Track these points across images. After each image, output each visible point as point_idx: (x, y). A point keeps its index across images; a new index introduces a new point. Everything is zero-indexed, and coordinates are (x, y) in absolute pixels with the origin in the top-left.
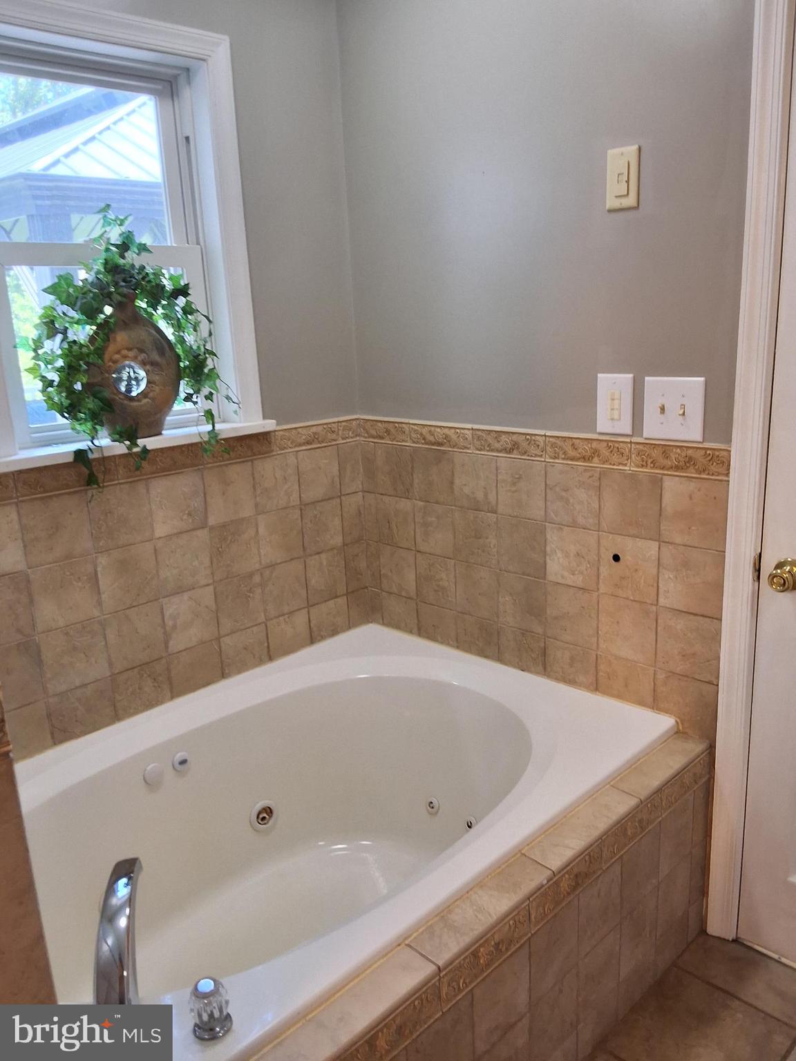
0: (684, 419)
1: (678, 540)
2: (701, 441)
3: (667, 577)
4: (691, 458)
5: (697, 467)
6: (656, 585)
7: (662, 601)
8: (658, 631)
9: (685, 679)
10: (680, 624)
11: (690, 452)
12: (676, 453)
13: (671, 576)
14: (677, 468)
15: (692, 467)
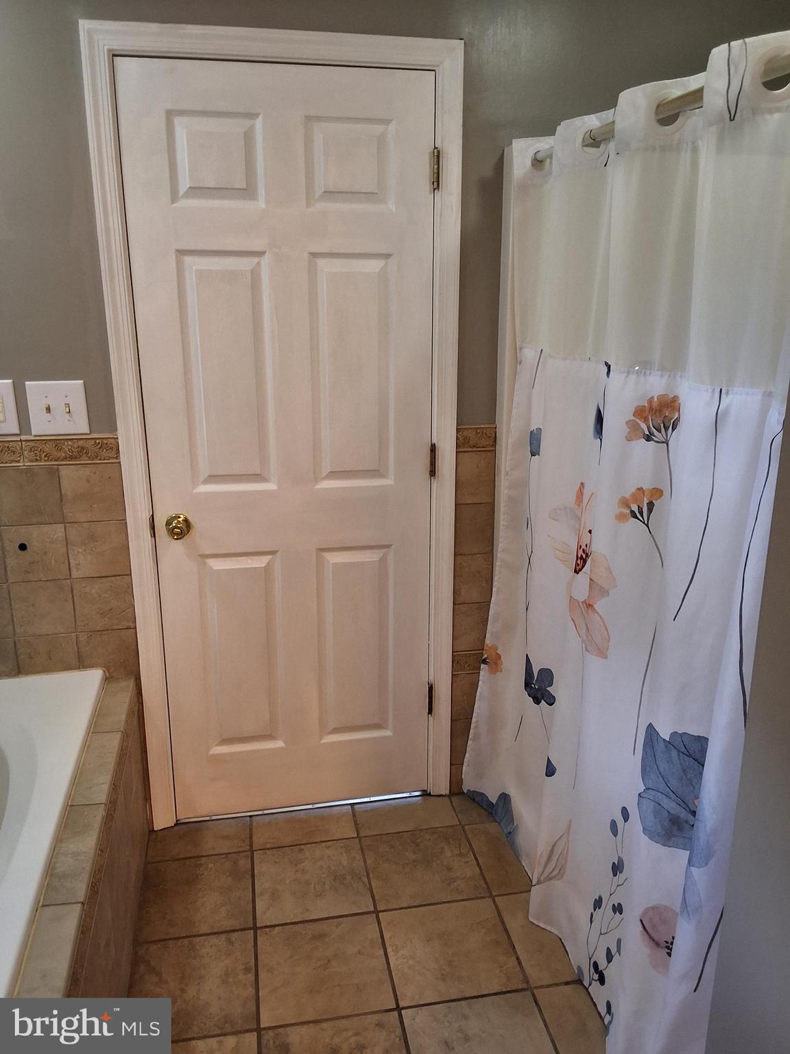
0: (71, 416)
1: (83, 518)
2: (89, 432)
3: (76, 552)
4: (83, 448)
5: (89, 455)
6: (66, 562)
7: (75, 574)
8: (75, 600)
9: (106, 632)
10: (94, 589)
11: (81, 443)
12: (69, 445)
13: (80, 550)
14: (72, 458)
15: (84, 455)
